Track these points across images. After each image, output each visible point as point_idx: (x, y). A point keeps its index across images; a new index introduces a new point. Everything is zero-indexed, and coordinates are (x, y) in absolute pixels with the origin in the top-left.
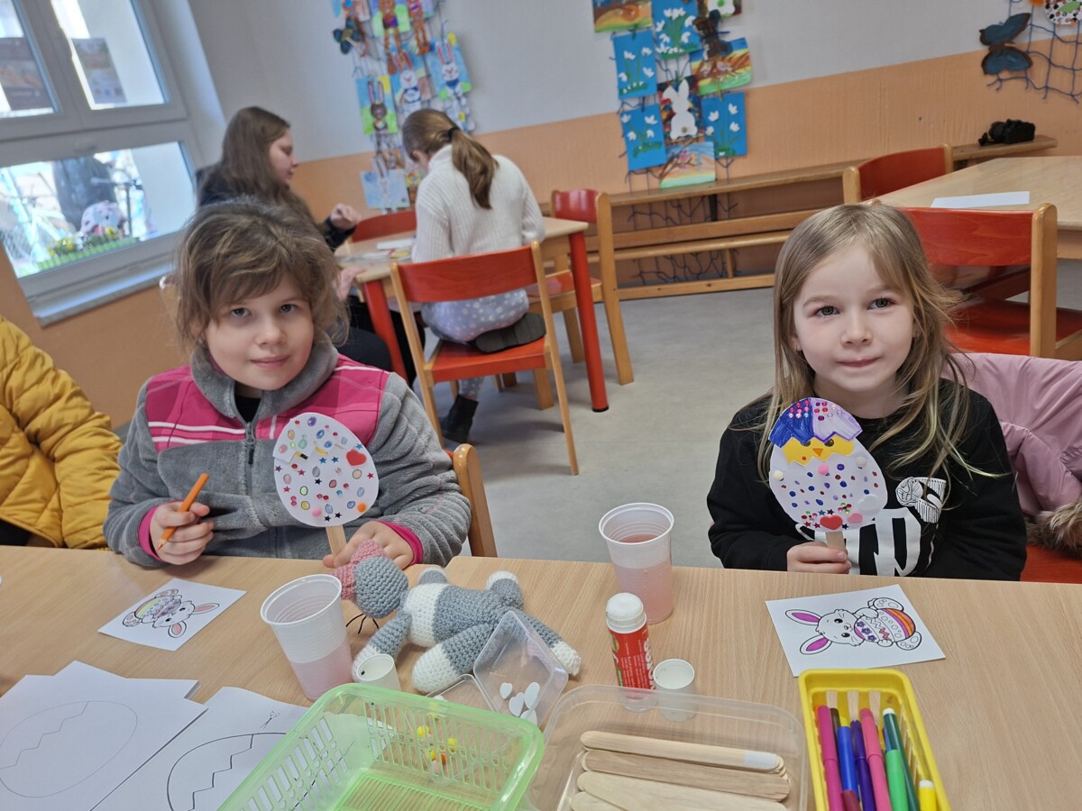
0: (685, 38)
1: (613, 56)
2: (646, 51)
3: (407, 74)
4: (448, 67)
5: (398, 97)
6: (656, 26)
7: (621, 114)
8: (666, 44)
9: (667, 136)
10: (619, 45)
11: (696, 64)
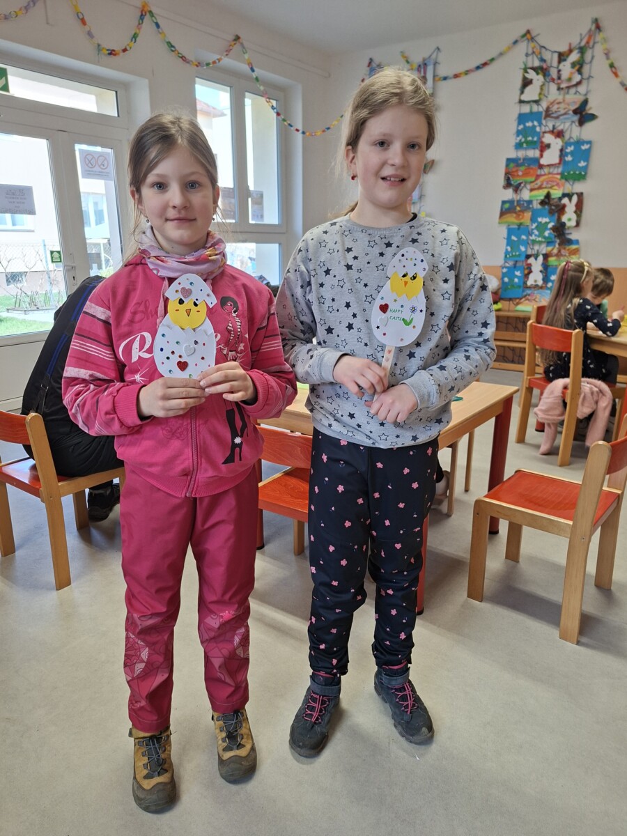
0: (547, 233)
1: (506, 236)
2: (524, 237)
6: (532, 225)
7: (503, 267)
8: (536, 235)
9: (525, 283)
10: (510, 232)
11: (549, 248)
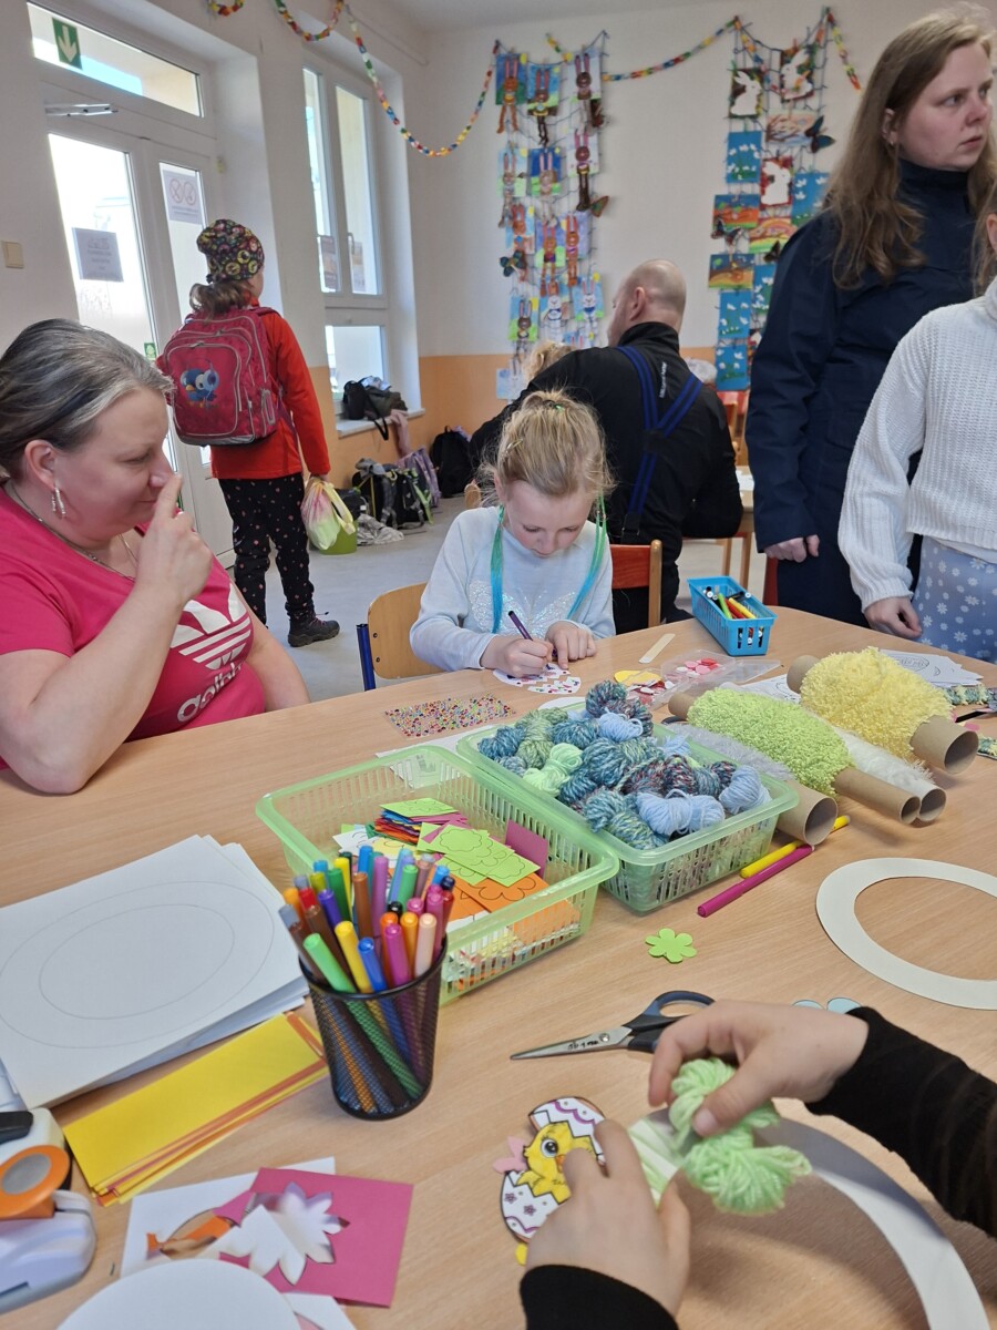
1: (718, 305)
2: (745, 305)
3: (554, 298)
4: (589, 297)
5: (543, 314)
6: (755, 288)
7: (717, 349)
8: (761, 302)
10: (725, 299)
